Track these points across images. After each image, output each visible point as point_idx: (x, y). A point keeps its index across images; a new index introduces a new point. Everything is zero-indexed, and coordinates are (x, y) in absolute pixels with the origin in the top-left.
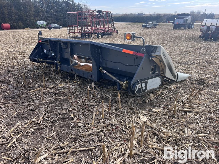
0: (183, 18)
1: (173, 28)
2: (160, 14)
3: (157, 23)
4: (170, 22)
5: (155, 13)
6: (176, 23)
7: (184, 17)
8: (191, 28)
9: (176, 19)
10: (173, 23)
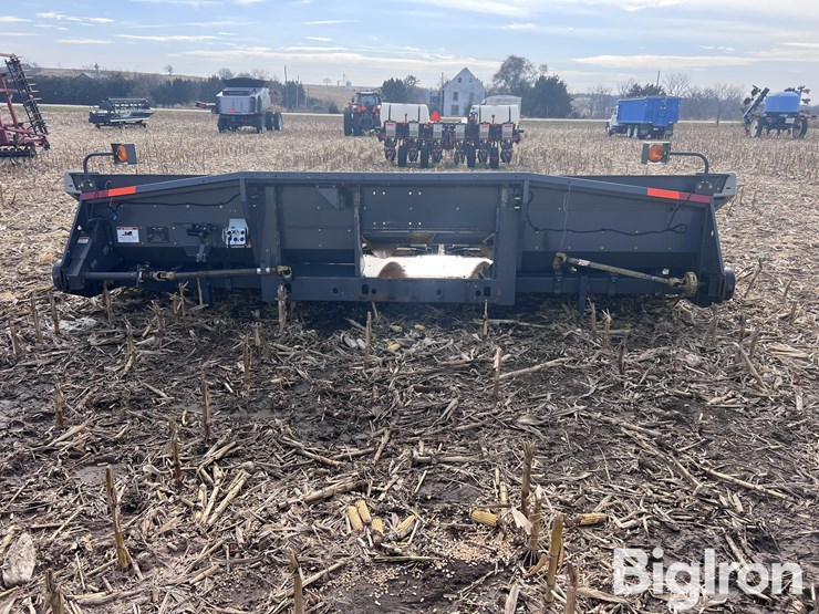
0: (247, 93)
1: (217, 129)
2: (118, 75)
3: (143, 108)
4: (205, 107)
5: (96, 66)
6: (225, 110)
7: (250, 90)
8: (277, 128)
9: (221, 94)
10: (216, 110)
